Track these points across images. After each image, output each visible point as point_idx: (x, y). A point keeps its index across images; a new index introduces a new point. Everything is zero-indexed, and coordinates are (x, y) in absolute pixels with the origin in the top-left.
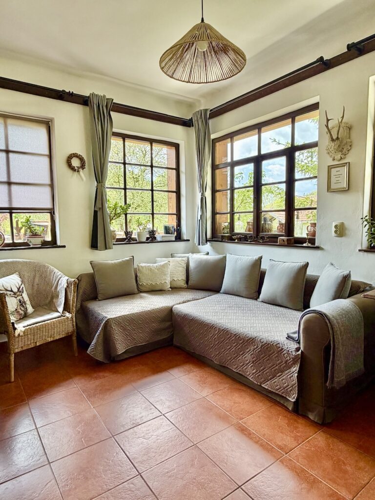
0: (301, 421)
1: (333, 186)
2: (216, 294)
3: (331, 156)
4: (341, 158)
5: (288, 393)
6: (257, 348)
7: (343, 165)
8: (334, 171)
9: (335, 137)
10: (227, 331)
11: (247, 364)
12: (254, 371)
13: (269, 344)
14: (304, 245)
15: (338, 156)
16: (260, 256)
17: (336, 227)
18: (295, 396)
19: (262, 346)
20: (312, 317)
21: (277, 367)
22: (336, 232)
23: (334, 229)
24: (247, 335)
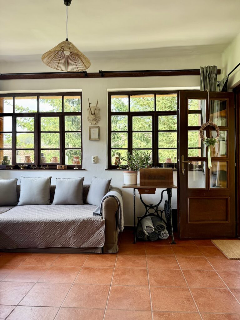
0: (107, 255)
1: (92, 137)
2: (14, 207)
3: (90, 122)
4: (95, 124)
5: (99, 244)
6: (77, 225)
7: (97, 127)
8: (92, 130)
9: (93, 113)
10: (53, 222)
11: (69, 238)
12: (75, 240)
13: (85, 220)
14: (74, 169)
15: (94, 122)
16: (50, 176)
17: (94, 158)
18: (103, 243)
19: (80, 223)
20: (110, 199)
21: (91, 232)
22: (94, 161)
23: (93, 160)
24: (69, 220)
